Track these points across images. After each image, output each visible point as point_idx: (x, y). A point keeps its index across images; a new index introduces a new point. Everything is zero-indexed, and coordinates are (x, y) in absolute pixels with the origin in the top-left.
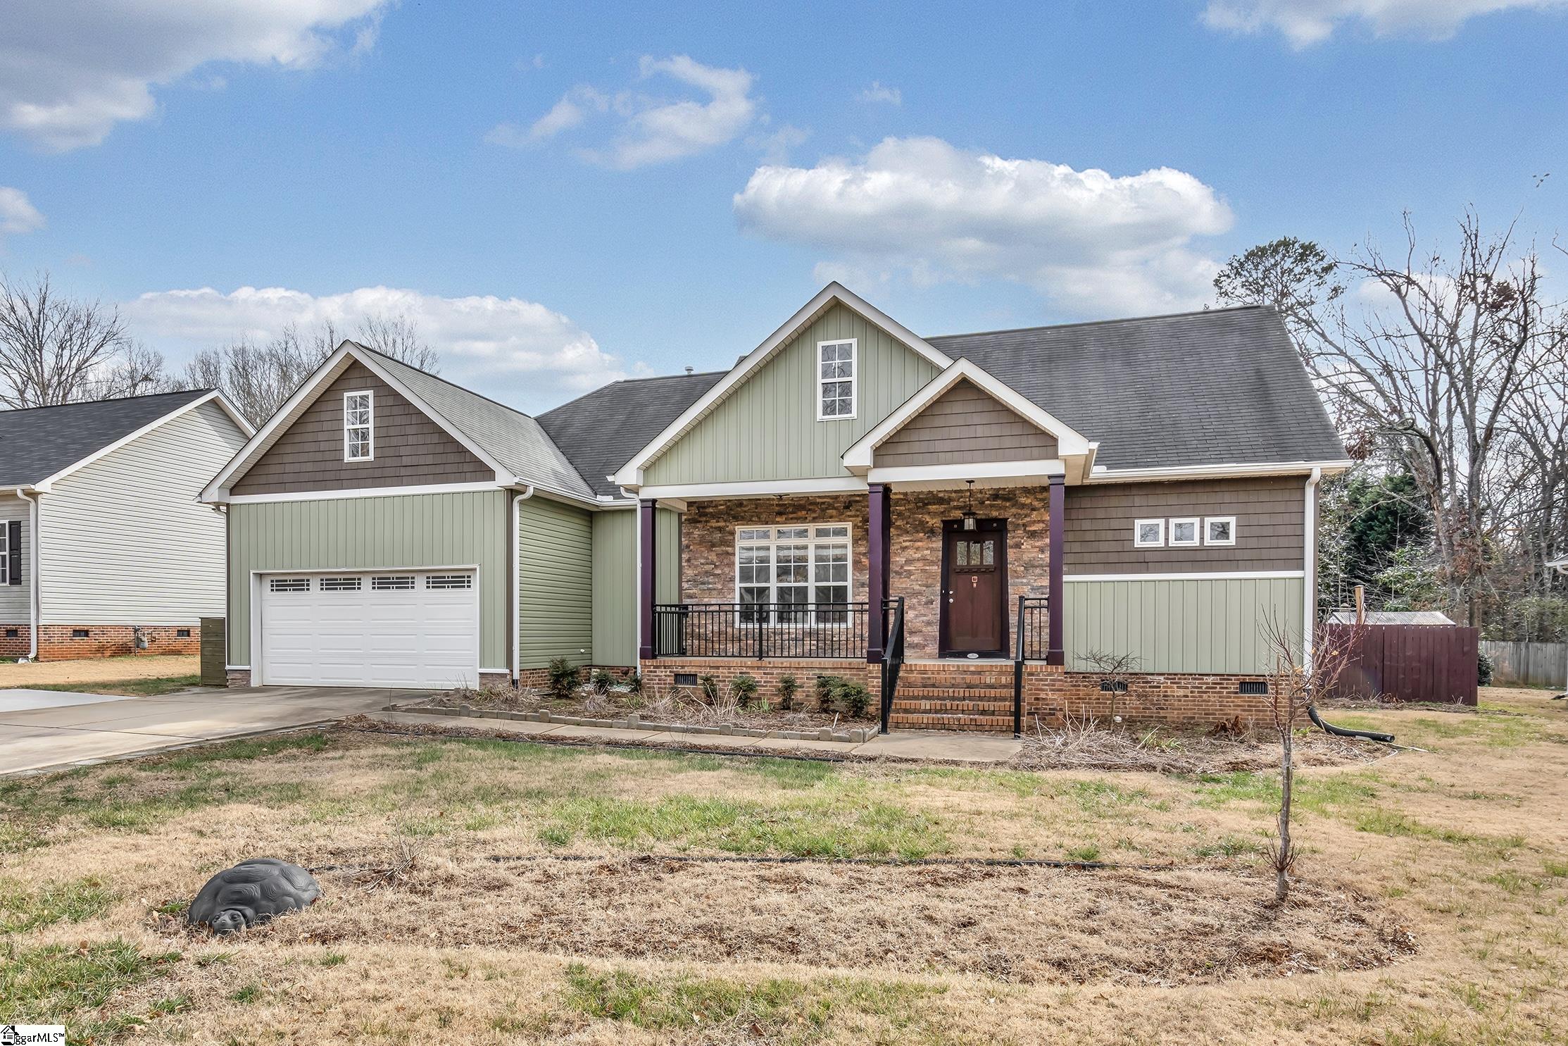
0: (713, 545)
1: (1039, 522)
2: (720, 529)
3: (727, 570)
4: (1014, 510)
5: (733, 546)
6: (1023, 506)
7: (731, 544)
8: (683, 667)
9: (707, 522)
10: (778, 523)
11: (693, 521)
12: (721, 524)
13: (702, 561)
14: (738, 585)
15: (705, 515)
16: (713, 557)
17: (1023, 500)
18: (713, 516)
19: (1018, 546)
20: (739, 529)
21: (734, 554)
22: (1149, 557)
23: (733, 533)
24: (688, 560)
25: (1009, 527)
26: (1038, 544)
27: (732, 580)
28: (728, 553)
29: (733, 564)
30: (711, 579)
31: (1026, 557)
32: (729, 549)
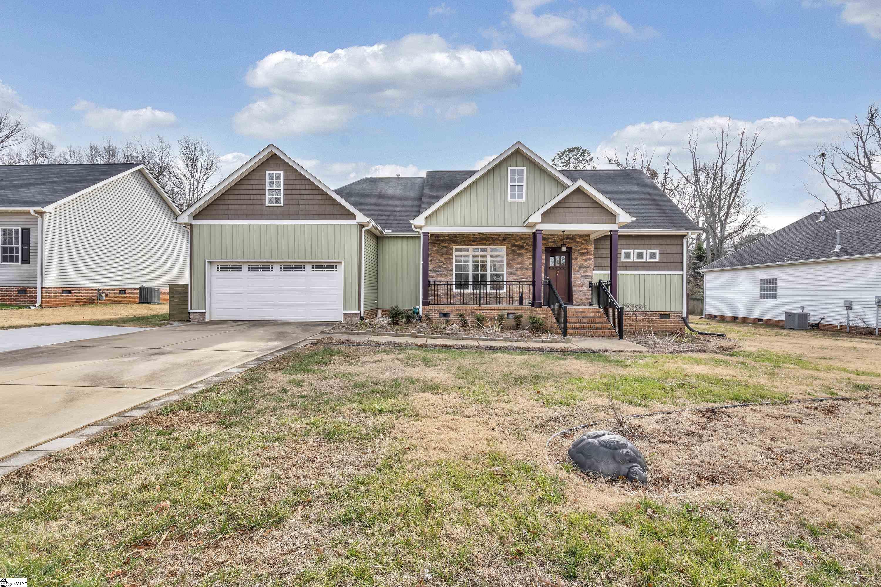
0: (443, 254)
1: (584, 249)
2: (446, 247)
3: (449, 265)
4: (574, 244)
5: (452, 255)
6: (578, 242)
7: (451, 254)
8: (443, 310)
9: (439, 244)
10: (473, 245)
11: (433, 243)
12: (447, 245)
13: (437, 261)
14: (454, 272)
15: (439, 240)
16: (442, 259)
17: (578, 240)
18: (443, 241)
19: (576, 258)
20: (455, 247)
21: (452, 259)
22: (627, 265)
23: (452, 249)
24: (431, 261)
25: (573, 251)
26: (584, 258)
27: (452, 270)
28: (450, 258)
29: (452, 263)
30: (441, 270)
31: (579, 263)
32: (451, 256)
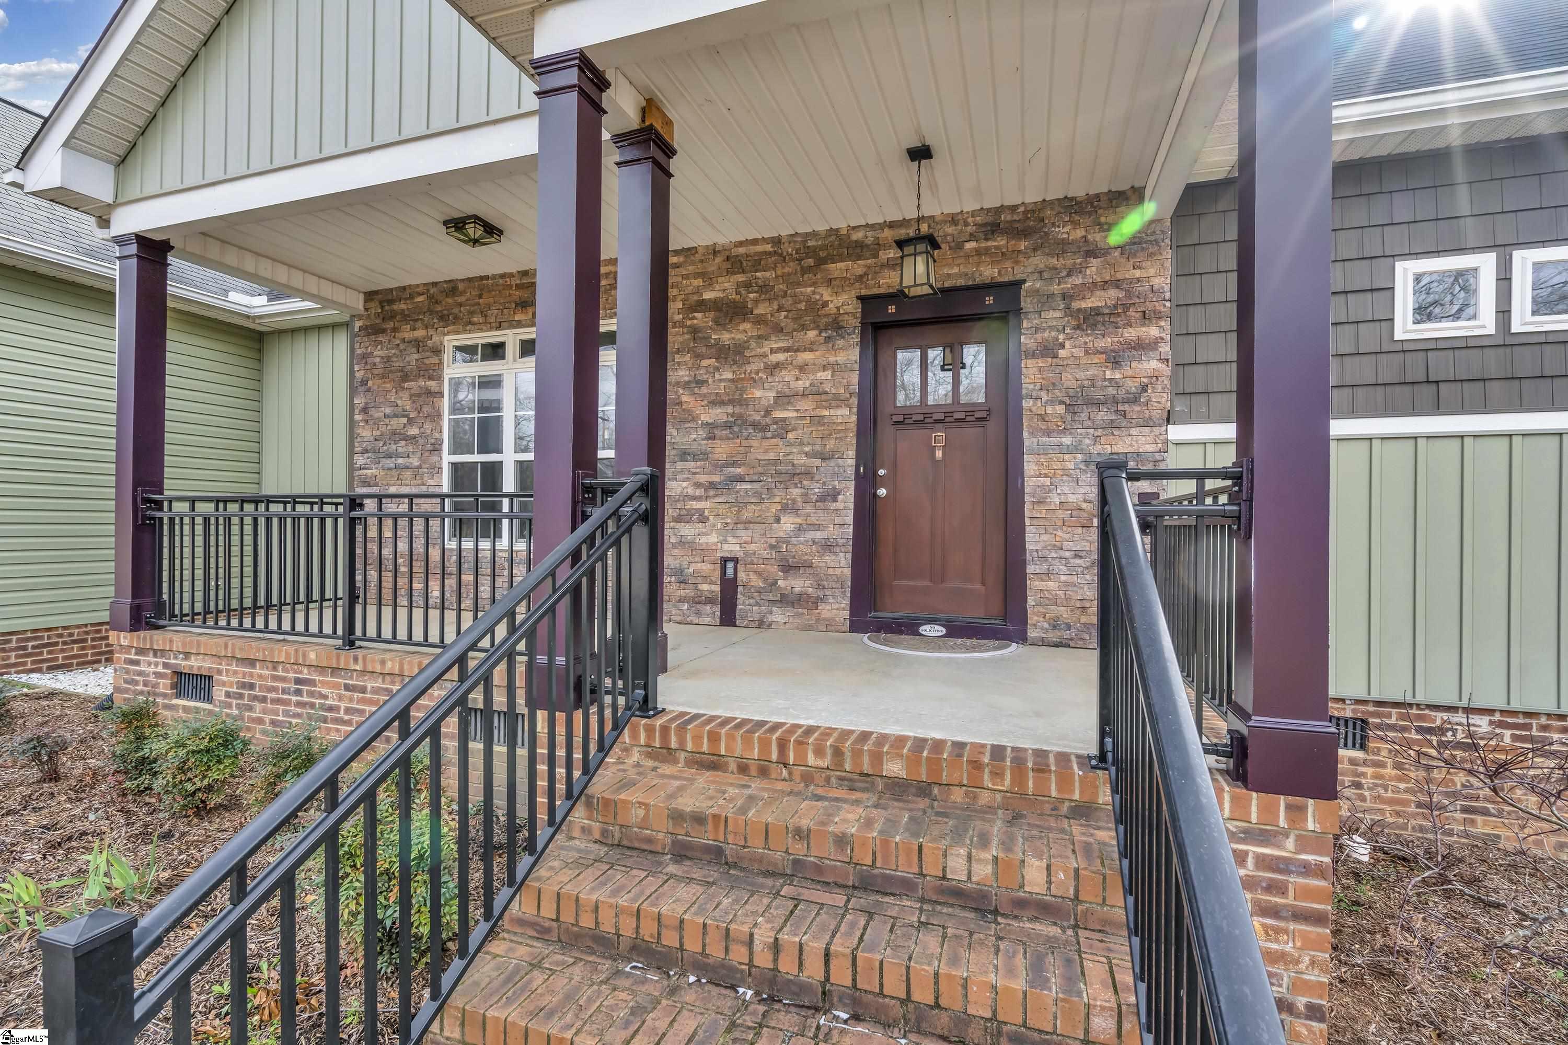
0: (406, 377)
1: (1105, 285)
2: (418, 344)
3: (428, 427)
4: (1038, 261)
5: (440, 378)
6: (1063, 247)
7: (434, 373)
8: (187, 655)
9: (395, 330)
10: (519, 324)
11: (373, 331)
12: (420, 333)
13: (388, 410)
14: (447, 459)
15: (392, 317)
16: (405, 402)
17: (1063, 231)
18: (406, 317)
19: (1049, 350)
20: (451, 341)
21: (441, 394)
22: (1441, 367)
23: (438, 351)
24: (365, 410)
25: (1026, 303)
26: (1102, 343)
27: (436, 448)
28: (429, 393)
29: (439, 416)
30: (401, 447)
31: (1069, 380)
32: (432, 384)
